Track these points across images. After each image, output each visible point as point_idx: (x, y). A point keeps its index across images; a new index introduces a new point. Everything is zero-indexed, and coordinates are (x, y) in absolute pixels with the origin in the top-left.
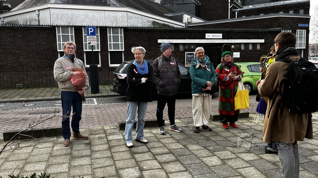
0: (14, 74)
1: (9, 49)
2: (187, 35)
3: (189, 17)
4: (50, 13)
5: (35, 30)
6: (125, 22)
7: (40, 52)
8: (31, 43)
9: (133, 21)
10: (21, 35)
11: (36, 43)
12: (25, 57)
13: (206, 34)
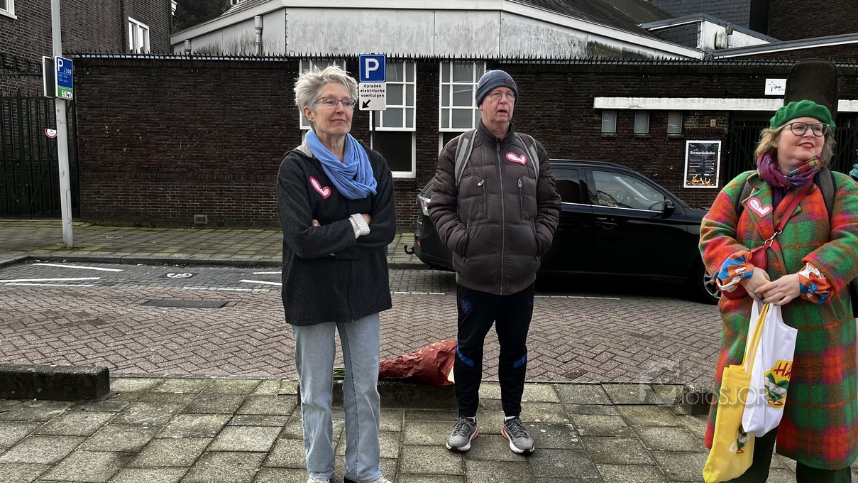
0: (191, 188)
1: (180, 119)
2: (695, 84)
3: (721, 30)
4: (286, 21)
5: (245, 68)
6: (493, 44)
7: (256, 131)
8: (236, 106)
9: (519, 41)
10: (212, 84)
11: (246, 106)
12: (219, 144)
13: (768, 81)
